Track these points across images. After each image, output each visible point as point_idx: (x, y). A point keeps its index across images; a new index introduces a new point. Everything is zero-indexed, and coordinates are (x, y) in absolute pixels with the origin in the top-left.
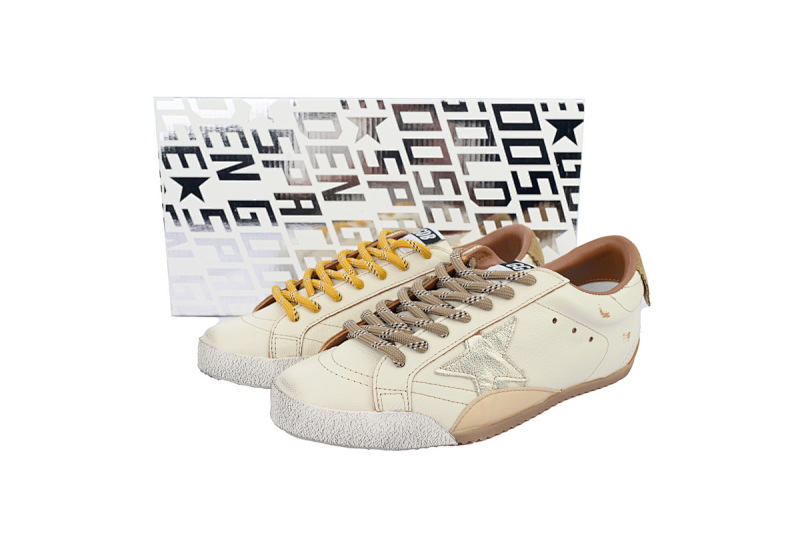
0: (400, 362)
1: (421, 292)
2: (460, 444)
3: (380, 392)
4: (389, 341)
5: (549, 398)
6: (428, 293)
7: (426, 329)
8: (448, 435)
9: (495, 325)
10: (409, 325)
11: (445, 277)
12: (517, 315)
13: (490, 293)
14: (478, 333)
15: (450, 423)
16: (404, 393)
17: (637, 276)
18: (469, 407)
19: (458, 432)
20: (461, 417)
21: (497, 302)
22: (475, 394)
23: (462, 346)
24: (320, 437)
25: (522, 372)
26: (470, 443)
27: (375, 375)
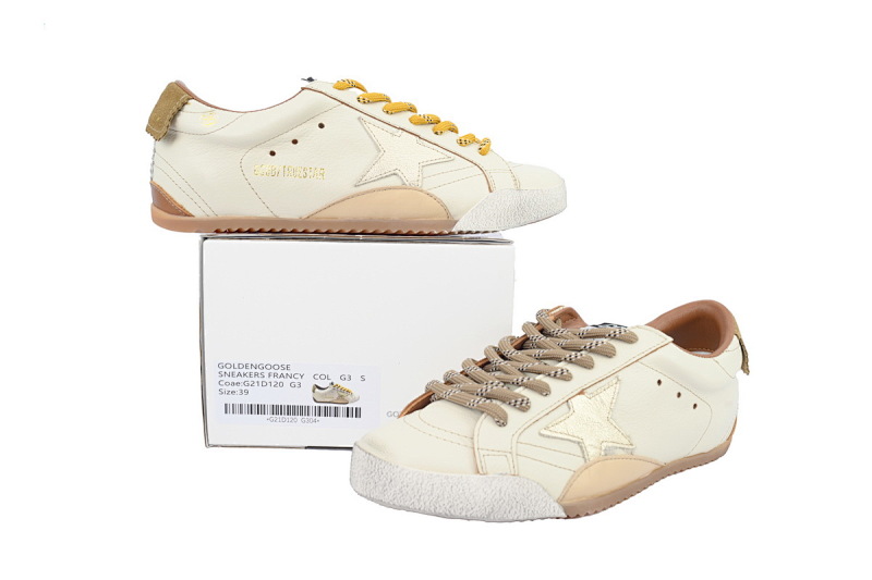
0: (501, 421)
1: (510, 351)
2: (568, 517)
3: (482, 452)
4: (488, 398)
5: (656, 470)
6: (520, 353)
7: (526, 386)
8: (556, 505)
9: (598, 385)
10: (505, 383)
11: (536, 335)
12: (619, 374)
13: (590, 350)
14: (581, 393)
15: (558, 492)
16: (509, 455)
17: (735, 340)
18: (576, 474)
19: (565, 502)
20: (570, 485)
21: (598, 360)
22: (582, 460)
23: (565, 406)
24: (416, 504)
25: (628, 437)
26: (578, 516)
27: (476, 434)
